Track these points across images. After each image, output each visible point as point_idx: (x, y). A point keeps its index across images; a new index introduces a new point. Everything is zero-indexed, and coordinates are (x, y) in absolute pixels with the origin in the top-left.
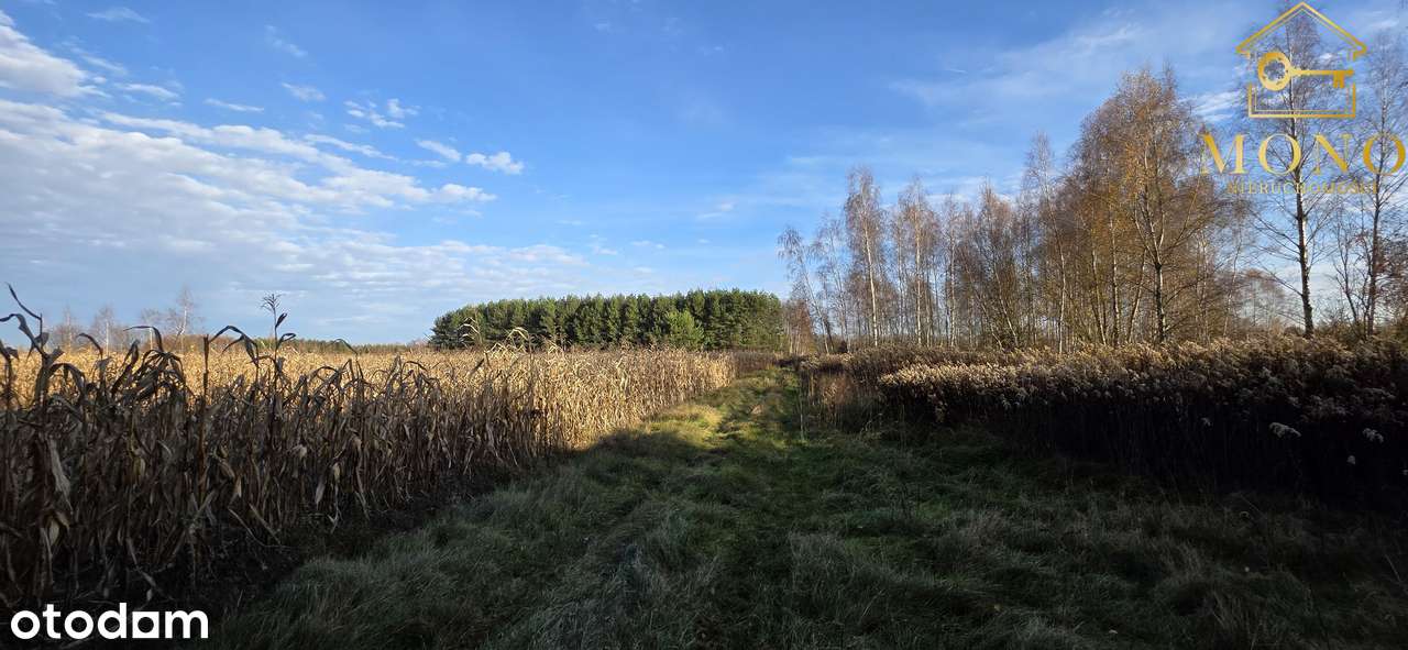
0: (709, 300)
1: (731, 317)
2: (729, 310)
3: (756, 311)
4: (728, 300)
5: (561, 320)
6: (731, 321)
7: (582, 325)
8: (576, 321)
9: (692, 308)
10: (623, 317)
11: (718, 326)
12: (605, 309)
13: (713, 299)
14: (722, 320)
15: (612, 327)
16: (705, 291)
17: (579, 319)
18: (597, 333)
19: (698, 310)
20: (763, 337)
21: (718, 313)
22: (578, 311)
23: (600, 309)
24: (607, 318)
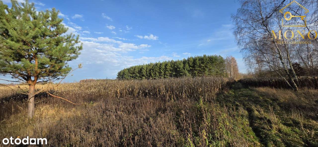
0: (195, 60)
1: (203, 65)
2: (203, 63)
3: (213, 62)
4: (202, 60)
5: (148, 70)
6: (203, 67)
7: (153, 72)
8: (152, 71)
9: (189, 63)
10: (166, 68)
11: (198, 69)
12: (160, 66)
13: (196, 59)
14: (200, 66)
15: (162, 72)
16: (194, 57)
17: (152, 69)
18: (158, 74)
19: (191, 64)
20: (217, 72)
21: (198, 64)
22: (152, 68)
23: (158, 66)
24: (161, 69)
